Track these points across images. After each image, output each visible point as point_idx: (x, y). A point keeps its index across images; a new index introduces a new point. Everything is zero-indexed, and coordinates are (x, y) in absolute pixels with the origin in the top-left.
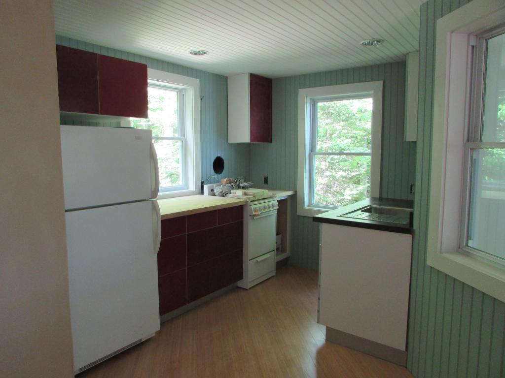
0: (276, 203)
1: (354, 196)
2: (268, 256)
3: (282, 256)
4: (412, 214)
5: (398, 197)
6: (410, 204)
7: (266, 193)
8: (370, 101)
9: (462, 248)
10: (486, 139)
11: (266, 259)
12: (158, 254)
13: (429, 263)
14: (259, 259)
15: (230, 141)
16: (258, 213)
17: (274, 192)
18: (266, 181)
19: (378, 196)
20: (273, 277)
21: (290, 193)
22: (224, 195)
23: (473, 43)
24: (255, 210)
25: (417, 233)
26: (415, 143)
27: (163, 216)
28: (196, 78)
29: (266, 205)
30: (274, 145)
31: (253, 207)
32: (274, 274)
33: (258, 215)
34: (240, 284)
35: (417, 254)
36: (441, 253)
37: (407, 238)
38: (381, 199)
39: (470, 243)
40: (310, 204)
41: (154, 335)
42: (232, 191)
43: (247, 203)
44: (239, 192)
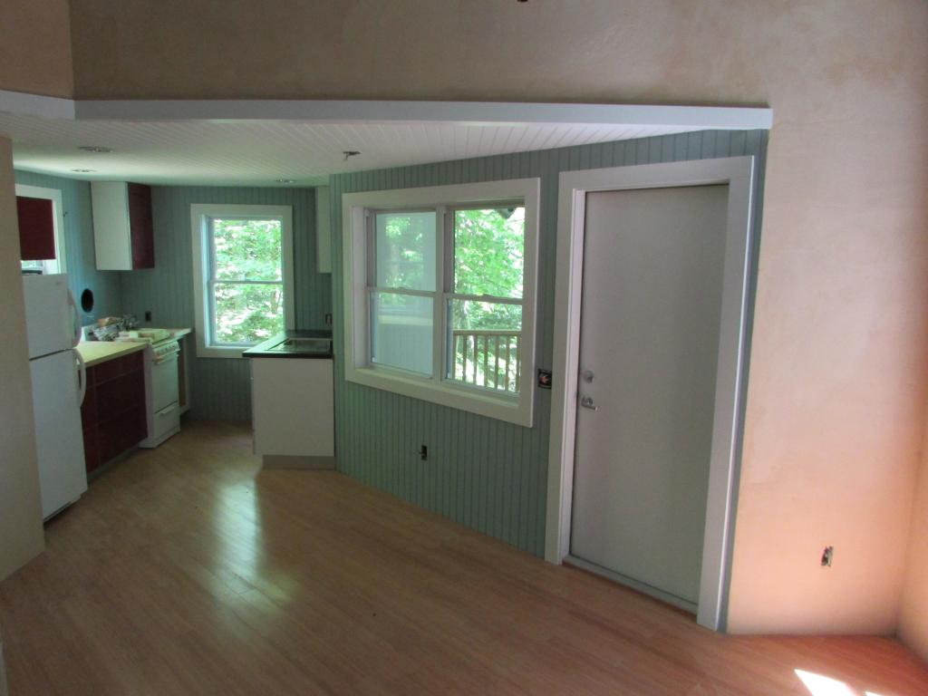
0: (176, 343)
1: (236, 328)
2: (172, 408)
3: (185, 408)
4: (331, 343)
5: (313, 328)
6: (328, 334)
7: (164, 333)
8: (278, 223)
9: (368, 364)
10: (378, 284)
11: (170, 412)
12: (81, 408)
13: (347, 378)
14: (163, 412)
15: (98, 268)
16: (160, 357)
17: (173, 331)
18: (148, 317)
19: (293, 328)
20: (178, 433)
21: (187, 331)
22: (109, 339)
23: (367, 215)
24: (158, 354)
25: (336, 357)
26: (329, 275)
27: (87, 363)
28: (57, 188)
29: (168, 346)
30: (157, 270)
31: (156, 350)
32: (179, 430)
33: (161, 359)
34: (143, 444)
35: (338, 373)
36: (355, 368)
37: (329, 362)
38: (296, 331)
39: (374, 360)
40: (212, 342)
41: (79, 497)
42: (121, 333)
43: (148, 346)
44: (133, 334)
